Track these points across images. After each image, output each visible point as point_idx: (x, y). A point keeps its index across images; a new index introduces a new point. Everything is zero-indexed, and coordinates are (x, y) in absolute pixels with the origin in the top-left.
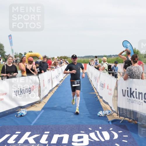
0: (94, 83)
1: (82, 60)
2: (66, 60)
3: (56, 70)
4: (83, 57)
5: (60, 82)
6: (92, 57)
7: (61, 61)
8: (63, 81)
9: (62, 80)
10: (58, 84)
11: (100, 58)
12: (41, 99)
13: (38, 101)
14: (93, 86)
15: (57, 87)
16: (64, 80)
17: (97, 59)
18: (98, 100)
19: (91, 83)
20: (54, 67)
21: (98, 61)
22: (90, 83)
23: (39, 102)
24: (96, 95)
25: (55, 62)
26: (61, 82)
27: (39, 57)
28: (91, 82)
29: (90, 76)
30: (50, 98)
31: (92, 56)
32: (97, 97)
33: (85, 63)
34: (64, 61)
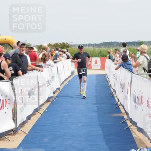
0: (120, 96)
1: (97, 50)
2: (65, 50)
3: (45, 70)
4: (99, 45)
5: (54, 93)
6: (116, 44)
7: (57, 52)
8: (59, 91)
9: (58, 89)
10: (49, 98)
11: (131, 47)
12: (17, 127)
13: (12, 130)
14: (117, 101)
15: (49, 103)
16: (61, 88)
17: (126, 48)
18: (128, 128)
19: (115, 95)
20: (42, 64)
21: (128, 52)
22: (113, 96)
23: (13, 132)
24: (123, 118)
25: (44, 54)
26: (56, 94)
27: (13, 46)
28: (114, 93)
29: (112, 82)
30: (34, 124)
31: (115, 42)
32: (125, 123)
33: (103, 56)
34: (61, 53)
